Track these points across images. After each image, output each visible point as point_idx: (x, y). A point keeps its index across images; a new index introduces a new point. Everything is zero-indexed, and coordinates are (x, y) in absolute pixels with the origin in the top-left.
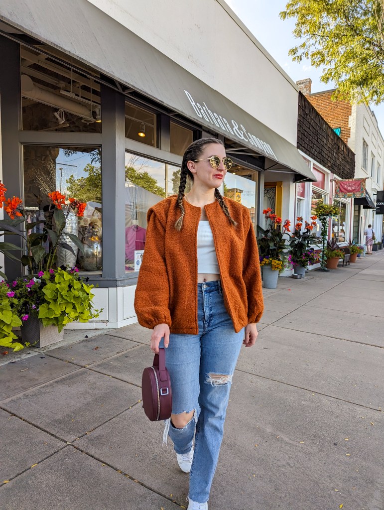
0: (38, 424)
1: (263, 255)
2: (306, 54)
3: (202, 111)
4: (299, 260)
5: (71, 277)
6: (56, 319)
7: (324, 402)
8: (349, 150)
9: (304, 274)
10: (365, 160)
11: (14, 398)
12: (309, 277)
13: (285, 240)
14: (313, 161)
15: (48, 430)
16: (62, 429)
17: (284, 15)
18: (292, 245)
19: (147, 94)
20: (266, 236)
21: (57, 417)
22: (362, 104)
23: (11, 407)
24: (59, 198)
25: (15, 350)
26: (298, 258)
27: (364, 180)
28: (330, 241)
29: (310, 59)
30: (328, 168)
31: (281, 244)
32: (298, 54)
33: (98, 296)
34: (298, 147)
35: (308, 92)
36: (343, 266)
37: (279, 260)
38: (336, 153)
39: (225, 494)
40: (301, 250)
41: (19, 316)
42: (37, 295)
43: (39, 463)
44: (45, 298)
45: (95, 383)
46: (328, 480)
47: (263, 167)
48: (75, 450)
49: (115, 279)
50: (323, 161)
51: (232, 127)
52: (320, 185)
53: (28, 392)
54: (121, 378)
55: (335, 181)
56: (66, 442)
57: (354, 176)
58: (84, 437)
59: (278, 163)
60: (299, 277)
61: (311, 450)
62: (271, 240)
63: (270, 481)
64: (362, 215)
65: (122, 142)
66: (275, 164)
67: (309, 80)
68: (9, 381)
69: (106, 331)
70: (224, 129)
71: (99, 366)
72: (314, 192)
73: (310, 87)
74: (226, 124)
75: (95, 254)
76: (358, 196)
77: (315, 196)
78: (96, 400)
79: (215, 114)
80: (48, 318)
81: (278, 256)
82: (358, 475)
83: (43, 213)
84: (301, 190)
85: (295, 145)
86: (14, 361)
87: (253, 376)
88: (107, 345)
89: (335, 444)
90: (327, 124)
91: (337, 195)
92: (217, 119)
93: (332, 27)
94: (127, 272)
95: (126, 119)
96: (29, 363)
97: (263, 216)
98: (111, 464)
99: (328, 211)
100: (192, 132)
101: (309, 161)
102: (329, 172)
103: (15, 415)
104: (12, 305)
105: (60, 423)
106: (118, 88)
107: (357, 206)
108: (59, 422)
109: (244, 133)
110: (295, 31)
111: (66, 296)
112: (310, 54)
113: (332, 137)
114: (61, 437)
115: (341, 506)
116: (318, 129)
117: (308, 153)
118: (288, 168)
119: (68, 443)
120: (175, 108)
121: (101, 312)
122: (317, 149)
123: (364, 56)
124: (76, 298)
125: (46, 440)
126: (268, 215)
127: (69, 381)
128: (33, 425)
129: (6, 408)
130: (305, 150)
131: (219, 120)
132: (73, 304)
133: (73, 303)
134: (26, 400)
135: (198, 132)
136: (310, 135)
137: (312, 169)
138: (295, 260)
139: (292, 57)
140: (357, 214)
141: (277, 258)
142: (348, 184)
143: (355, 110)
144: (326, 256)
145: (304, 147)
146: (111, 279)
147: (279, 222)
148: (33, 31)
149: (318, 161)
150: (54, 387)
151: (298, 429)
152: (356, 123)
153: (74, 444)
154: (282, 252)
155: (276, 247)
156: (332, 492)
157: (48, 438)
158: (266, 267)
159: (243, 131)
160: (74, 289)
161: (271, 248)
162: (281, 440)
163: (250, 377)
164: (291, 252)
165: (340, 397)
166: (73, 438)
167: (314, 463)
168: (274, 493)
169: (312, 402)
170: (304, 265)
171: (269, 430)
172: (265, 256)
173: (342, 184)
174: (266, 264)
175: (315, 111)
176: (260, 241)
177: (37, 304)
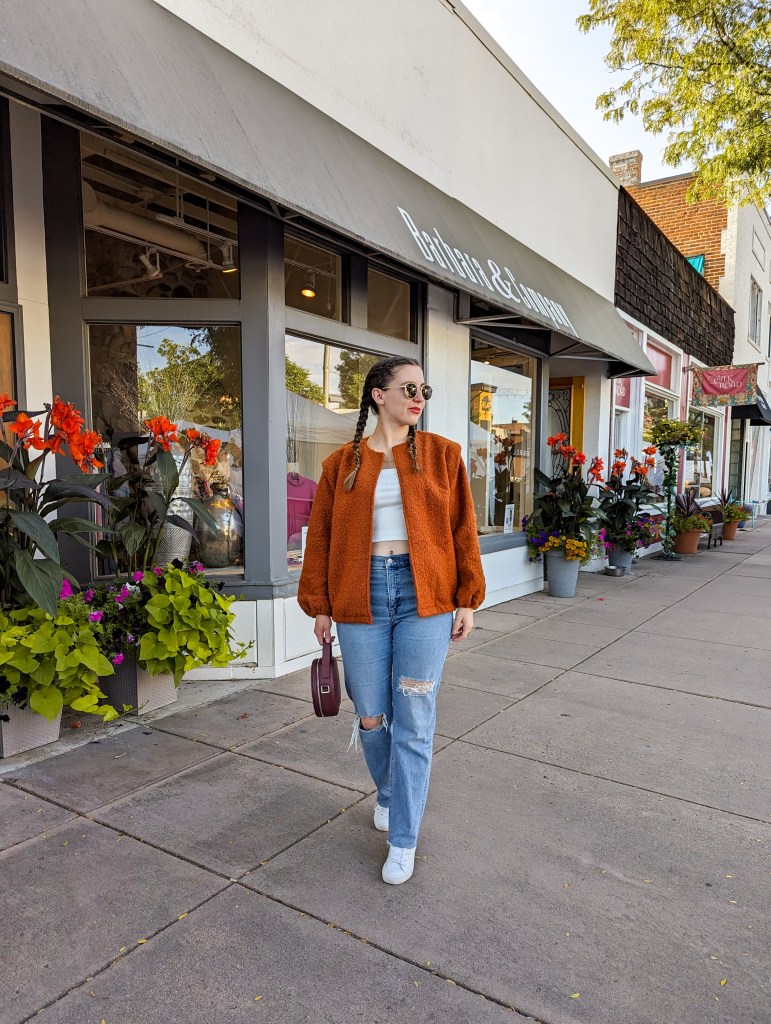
0: (172, 849)
1: (546, 529)
2: (633, 105)
3: (432, 247)
4: (619, 537)
5: (194, 582)
6: (171, 661)
7: (684, 813)
8: (721, 302)
9: (629, 566)
10: (755, 321)
11: (116, 804)
12: (640, 573)
13: (592, 498)
14: (647, 331)
15: (191, 858)
16: (217, 857)
17: (587, 21)
18: (605, 507)
19: (335, 225)
20: (554, 491)
21: (203, 837)
22: (749, 205)
23: (115, 821)
24: (166, 429)
25: (105, 719)
26: (618, 535)
27: (752, 369)
28: (681, 496)
29: (641, 115)
30: (678, 343)
31: (583, 506)
32: (617, 105)
33: (241, 614)
34: (617, 304)
35: (634, 179)
36: (709, 548)
37: (581, 539)
38: (696, 312)
39: (521, 962)
40: (624, 517)
41: (107, 656)
42: (135, 617)
43: (189, 912)
44: (150, 621)
45: (257, 780)
46: (699, 941)
47: (546, 350)
48: (248, 892)
49: (268, 583)
50: (667, 329)
51: (489, 275)
52: (662, 380)
53: (138, 794)
54: (301, 770)
55: (693, 370)
56: (228, 878)
57: (732, 358)
58: (259, 870)
59: (578, 343)
60: (619, 572)
61: (666, 894)
62: (563, 498)
63: (597, 943)
64: (748, 438)
65: (279, 315)
66: (574, 345)
67: (636, 155)
68: (98, 776)
69: (254, 683)
70: (474, 280)
71: (256, 748)
72: (649, 395)
73: (639, 169)
74: (477, 270)
75: (226, 534)
76: (741, 400)
77: (651, 404)
78: (264, 809)
79: (456, 251)
80: (157, 659)
81: (578, 531)
82: (751, 934)
83: (119, 453)
84: (622, 393)
85: (611, 298)
86: (96, 739)
87: (547, 766)
88: (261, 710)
89: (708, 885)
90: (676, 251)
91: (696, 400)
92: (460, 261)
93: (689, 48)
94: (290, 569)
95: (288, 268)
96: (126, 743)
97: (546, 451)
98: (315, 914)
99: (680, 434)
100: (409, 285)
101: (639, 331)
102: (681, 351)
103: (126, 834)
104: (97, 636)
105: (210, 847)
106: (272, 211)
107: (738, 421)
108: (208, 845)
109: (512, 286)
110: (609, 58)
111: (188, 617)
112: (640, 103)
113: (687, 279)
114: (218, 870)
115: (723, 983)
116: (658, 262)
117: (637, 314)
118: (597, 351)
119: (232, 880)
120: (385, 249)
121: (250, 647)
122: (656, 305)
123: (755, 107)
124: (205, 621)
125: (192, 874)
126: (557, 448)
127: (209, 774)
128: (161, 849)
129: (106, 821)
130: (632, 309)
131: (464, 263)
132: (201, 633)
133: (200, 631)
134: (138, 808)
135: (420, 287)
136: (642, 276)
137: (645, 348)
138: (611, 538)
139: (604, 111)
140: (737, 436)
141: (576, 536)
142: (720, 376)
143: (736, 216)
144: (674, 528)
145: (629, 303)
146: (262, 583)
147: (580, 460)
148: (138, 125)
149: (657, 331)
150: (182, 786)
151: (638, 859)
152: (738, 244)
153: (244, 881)
154: (586, 525)
155: (575, 512)
156: (707, 961)
157: (195, 871)
158: (555, 554)
159: (510, 281)
160: (201, 605)
161: (564, 515)
162: (611, 877)
163: (541, 768)
164: (602, 522)
165: (714, 804)
166: (239, 871)
167: (673, 915)
168: (604, 962)
169: (662, 812)
170: (628, 548)
171: (586, 860)
172: (551, 532)
173: (708, 378)
174: (553, 548)
175: (653, 225)
176: (539, 502)
177: (134, 632)
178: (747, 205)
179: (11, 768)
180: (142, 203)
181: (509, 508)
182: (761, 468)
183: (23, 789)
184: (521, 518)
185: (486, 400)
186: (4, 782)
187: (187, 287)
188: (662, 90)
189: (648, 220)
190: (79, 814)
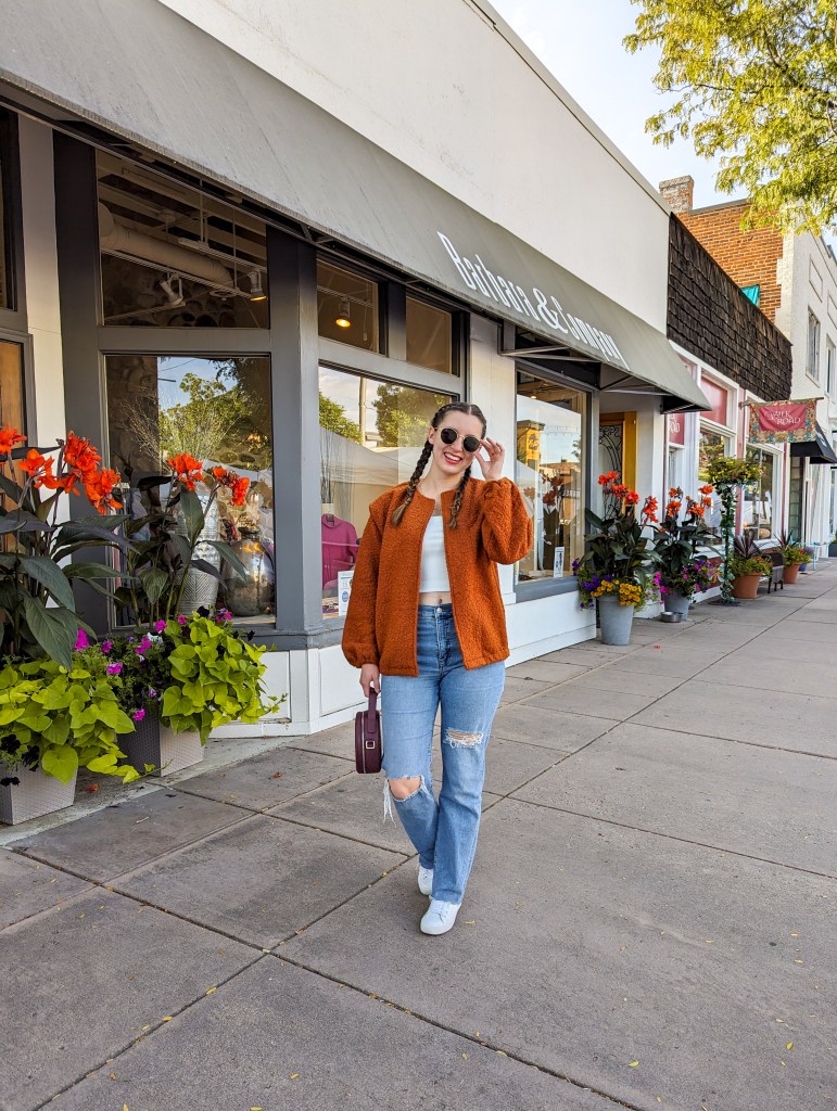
0: (199, 919)
1: (599, 573)
2: (684, 128)
3: (475, 274)
4: (675, 581)
5: (222, 631)
6: (197, 717)
7: (746, 869)
8: (777, 335)
9: (686, 612)
10: (813, 354)
11: (137, 872)
12: (698, 619)
13: (646, 540)
14: (701, 364)
15: (220, 928)
16: (248, 926)
17: (634, 41)
18: (660, 549)
20: (606, 532)
21: (233, 905)
22: (805, 233)
23: (136, 890)
24: (191, 467)
25: (125, 780)
26: (674, 579)
27: (811, 404)
28: (739, 538)
29: (692, 138)
30: (734, 377)
31: (637, 548)
32: (667, 128)
33: (273, 666)
34: (669, 336)
35: (686, 205)
36: (769, 592)
37: (635, 583)
38: (751, 345)
39: (576, 1030)
40: (679, 560)
41: (127, 712)
42: (157, 669)
43: (218, 987)
44: (174, 674)
45: (291, 843)
46: (763, 1004)
47: (596, 383)
48: (283, 963)
49: (303, 632)
50: (722, 363)
51: (535, 304)
52: (717, 415)
53: (161, 861)
54: (339, 832)
55: (749, 405)
56: (261, 949)
57: (789, 392)
58: (294, 939)
59: (629, 376)
60: (675, 618)
61: (729, 955)
62: (615, 540)
63: (656, 1008)
64: (808, 478)
65: (311, 346)
66: (625, 379)
67: (687, 180)
68: (117, 842)
69: (287, 740)
70: (519, 310)
71: (289, 809)
72: (704, 432)
73: (690, 195)
74: (522, 299)
75: (256, 580)
76: (800, 437)
77: (707, 441)
78: (299, 874)
79: (499, 278)
80: (181, 715)
81: (632, 575)
82: (818, 995)
83: (139, 494)
84: (676, 430)
85: (664, 330)
86: (114, 803)
87: (602, 823)
88: (295, 768)
89: (773, 944)
90: (729, 280)
91: (753, 436)
92: (504, 289)
93: (740, 70)
94: (326, 617)
95: (321, 296)
96: (147, 807)
97: (597, 490)
98: (355, 985)
99: (737, 472)
100: (450, 315)
101: (693, 365)
102: (736, 386)
103: (149, 904)
104: (116, 690)
105: (241, 916)
106: (303, 235)
107: (797, 459)
108: (239, 914)
109: (559, 315)
110: (657, 79)
111: (215, 669)
112: (691, 126)
113: (741, 309)
114: (250, 941)
115: (789, 1046)
116: (711, 292)
117: (691, 346)
118: (649, 384)
119: (265, 950)
120: (424, 276)
121: (282, 700)
122: (710, 337)
123: (809, 131)
124: (234, 673)
125: (221, 945)
126: (609, 487)
127: (239, 838)
128: (187, 920)
129: (127, 891)
130: (684, 341)
131: (508, 292)
132: (229, 686)
133: (228, 684)
134: (161, 876)
135: (462, 315)
136: (694, 307)
137: (699, 382)
138: (667, 582)
139: (652, 134)
140: (797, 476)
141: (630, 580)
142: (778, 411)
143: (792, 245)
144: (732, 572)
145: (682, 335)
146: (296, 632)
147: (633, 500)
148: (159, 142)
149: (712, 365)
150: (210, 851)
152: (794, 274)
153: (278, 951)
154: (640, 567)
155: (628, 555)
156: (772, 1023)
157: (224, 942)
158: (608, 599)
159: (557, 311)
160: (229, 656)
161: (617, 558)
162: (669, 938)
163: (595, 825)
164: (657, 565)
165: (777, 860)
166: (273, 941)
167: (736, 976)
168: (664, 1028)
169: (723, 868)
170: (685, 593)
171: (644, 921)
172: (603, 576)
173: (766, 413)
174: (605, 593)
175: (705, 253)
176: (591, 544)
177: (156, 686)
178: (803, 233)
179: (21, 836)
180: (162, 226)
181: (559, 551)
182: (822, 509)
183: (34, 858)
184: (572, 562)
185: (534, 438)
186: (14, 851)
187: (212, 316)
188: (712, 113)
189: (701, 248)
190: (97, 884)
